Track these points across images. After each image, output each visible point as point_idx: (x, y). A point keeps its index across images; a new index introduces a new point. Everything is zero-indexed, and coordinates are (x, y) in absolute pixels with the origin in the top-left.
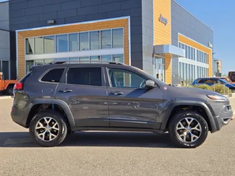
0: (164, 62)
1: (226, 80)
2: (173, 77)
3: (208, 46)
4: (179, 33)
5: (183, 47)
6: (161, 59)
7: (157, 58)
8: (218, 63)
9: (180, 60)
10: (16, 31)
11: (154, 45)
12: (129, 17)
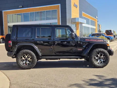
0: (76, 26)
1: (105, 34)
2: (80, 33)
3: (96, 18)
4: (83, 12)
5: (84, 18)
6: (75, 25)
7: (73, 24)
8: (99, 26)
9: (83, 25)
10: (3, 11)
11: (72, 18)
12: (60, 5)
